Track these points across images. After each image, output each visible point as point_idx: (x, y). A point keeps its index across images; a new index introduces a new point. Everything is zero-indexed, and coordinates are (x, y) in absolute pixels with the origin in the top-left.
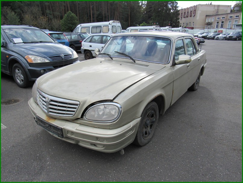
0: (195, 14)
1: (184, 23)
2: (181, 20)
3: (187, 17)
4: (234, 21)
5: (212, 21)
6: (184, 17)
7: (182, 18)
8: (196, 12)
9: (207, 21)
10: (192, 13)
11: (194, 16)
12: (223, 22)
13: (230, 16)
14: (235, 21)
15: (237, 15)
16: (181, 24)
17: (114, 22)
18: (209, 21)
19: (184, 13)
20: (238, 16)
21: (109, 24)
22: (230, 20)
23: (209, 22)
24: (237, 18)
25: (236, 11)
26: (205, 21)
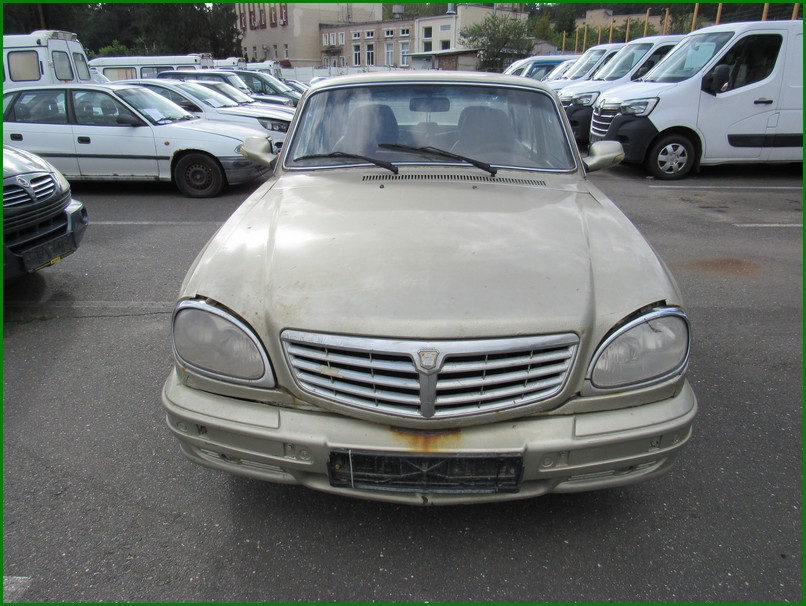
0: (286, 18)
1: (255, 48)
2: (244, 35)
3: (263, 27)
4: (401, 46)
5: (340, 43)
6: (253, 28)
7: (244, 29)
8: (289, 14)
9: (325, 43)
10: (275, 15)
11: (285, 24)
12: (370, 47)
13: (387, 29)
14: (403, 44)
15: (405, 28)
16: (245, 48)
17: (55, 36)
18: (332, 43)
19: (251, 13)
20: (408, 31)
21: (39, 42)
22: (389, 42)
23: (333, 46)
24: (405, 35)
25: (397, 16)
26: (321, 41)
